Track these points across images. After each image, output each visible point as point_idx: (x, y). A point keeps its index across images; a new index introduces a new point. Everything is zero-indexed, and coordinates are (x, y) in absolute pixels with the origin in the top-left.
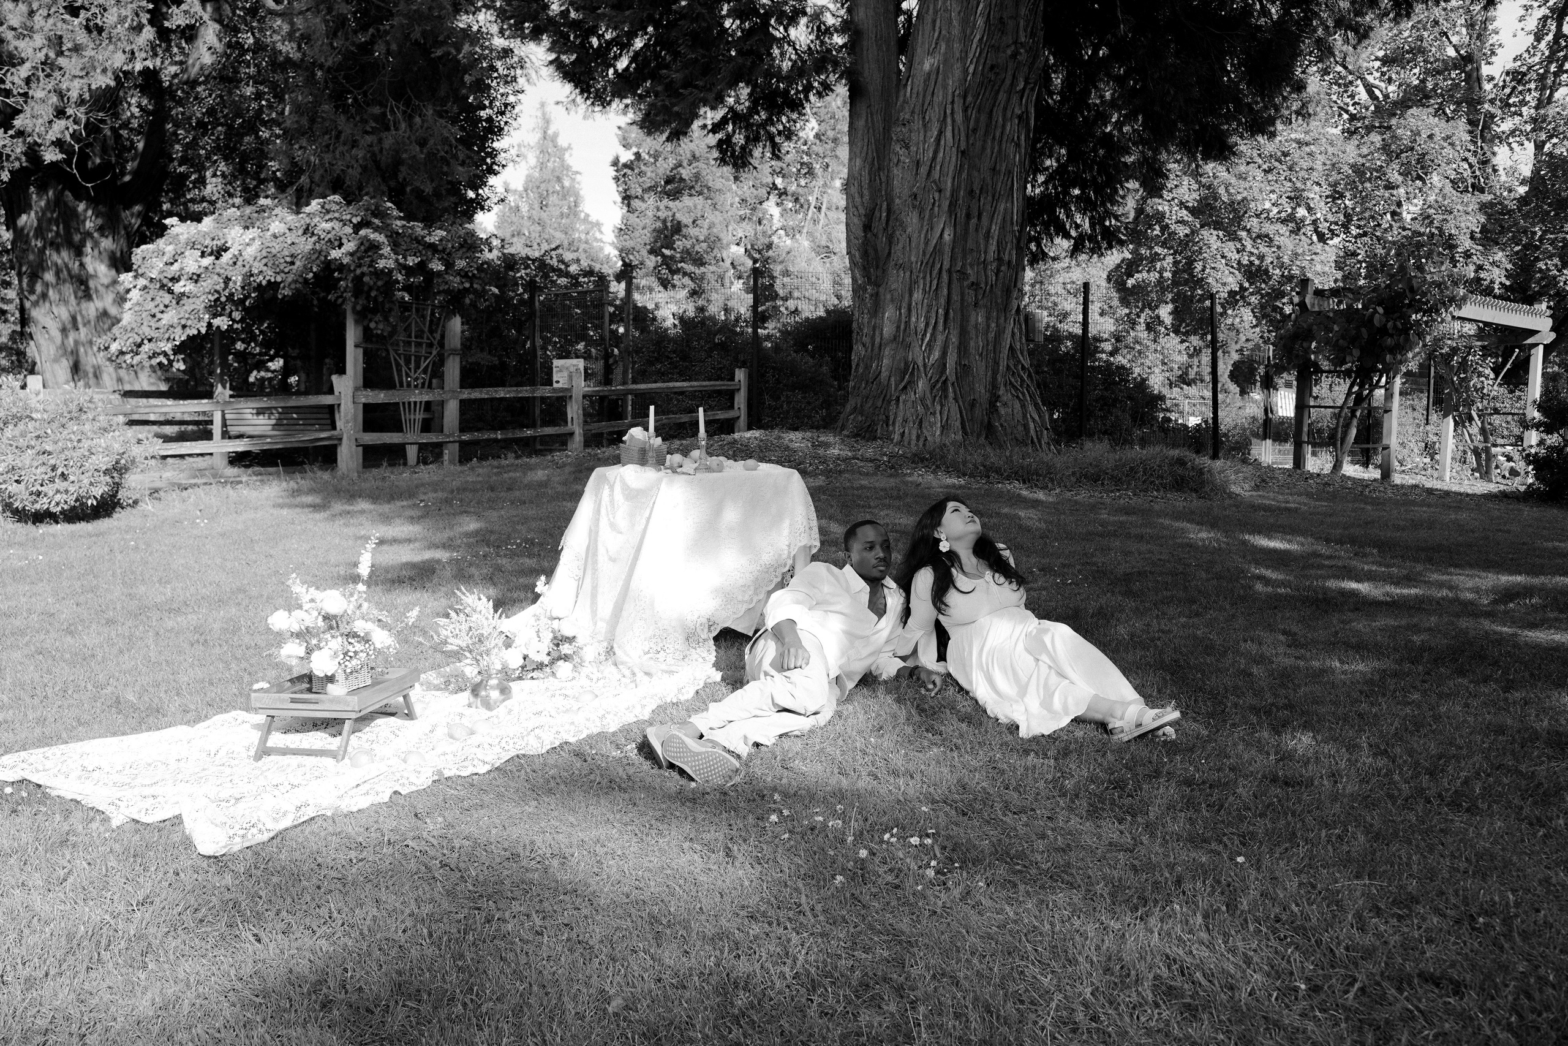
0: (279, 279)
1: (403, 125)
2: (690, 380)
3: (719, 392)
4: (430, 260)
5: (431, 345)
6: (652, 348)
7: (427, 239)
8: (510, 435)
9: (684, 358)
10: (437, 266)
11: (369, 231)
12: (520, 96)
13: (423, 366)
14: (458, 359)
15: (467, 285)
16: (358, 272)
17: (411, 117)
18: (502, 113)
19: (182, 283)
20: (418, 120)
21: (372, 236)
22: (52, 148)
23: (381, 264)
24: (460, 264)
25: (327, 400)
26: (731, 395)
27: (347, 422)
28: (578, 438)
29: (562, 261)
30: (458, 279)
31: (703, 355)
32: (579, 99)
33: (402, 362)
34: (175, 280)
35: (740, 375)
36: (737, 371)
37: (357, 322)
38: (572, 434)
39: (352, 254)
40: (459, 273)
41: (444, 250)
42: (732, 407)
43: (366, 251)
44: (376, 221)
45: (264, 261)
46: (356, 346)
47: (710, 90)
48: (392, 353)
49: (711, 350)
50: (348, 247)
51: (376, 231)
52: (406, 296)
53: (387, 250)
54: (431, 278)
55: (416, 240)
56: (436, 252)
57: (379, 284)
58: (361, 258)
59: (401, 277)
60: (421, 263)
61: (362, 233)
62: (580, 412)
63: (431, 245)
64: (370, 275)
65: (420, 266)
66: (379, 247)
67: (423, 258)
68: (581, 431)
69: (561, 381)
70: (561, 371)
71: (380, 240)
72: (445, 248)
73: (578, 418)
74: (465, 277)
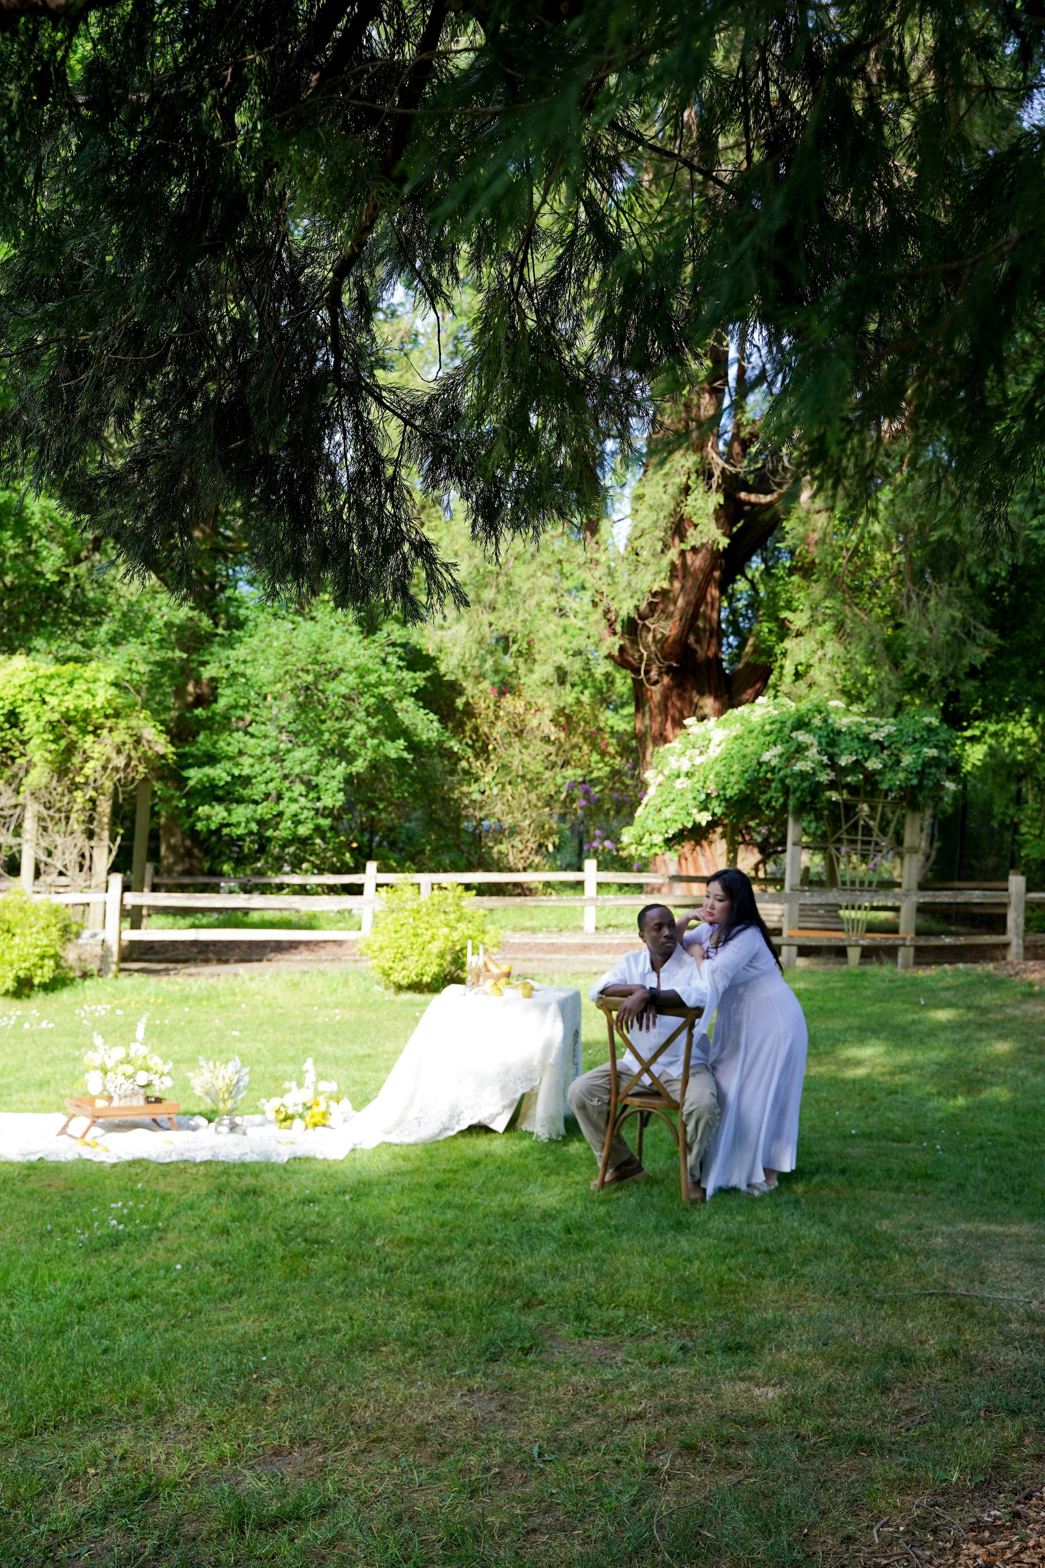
4: (866, 760)
7: (872, 737)
10: (874, 764)
11: (798, 733)
14: (916, 857)
15: (915, 782)
16: (783, 772)
17: (927, 600)
23: (803, 765)
24: (907, 760)
28: (1016, 950)
30: (904, 777)
37: (795, 821)
38: (1006, 946)
39: (780, 756)
40: (905, 770)
41: (890, 747)
43: (794, 753)
44: (815, 722)
45: (724, 762)
46: (794, 844)
50: (779, 749)
51: (810, 731)
52: (835, 796)
53: (813, 752)
54: (871, 777)
55: (858, 737)
56: (883, 748)
57: (806, 784)
58: (789, 760)
59: (824, 777)
60: (857, 762)
61: (794, 735)
62: (1021, 920)
63: (877, 742)
64: (793, 775)
65: (857, 765)
66: (807, 748)
67: (860, 757)
68: (1021, 942)
71: (809, 741)
72: (892, 744)
73: (1018, 927)
74: (912, 773)
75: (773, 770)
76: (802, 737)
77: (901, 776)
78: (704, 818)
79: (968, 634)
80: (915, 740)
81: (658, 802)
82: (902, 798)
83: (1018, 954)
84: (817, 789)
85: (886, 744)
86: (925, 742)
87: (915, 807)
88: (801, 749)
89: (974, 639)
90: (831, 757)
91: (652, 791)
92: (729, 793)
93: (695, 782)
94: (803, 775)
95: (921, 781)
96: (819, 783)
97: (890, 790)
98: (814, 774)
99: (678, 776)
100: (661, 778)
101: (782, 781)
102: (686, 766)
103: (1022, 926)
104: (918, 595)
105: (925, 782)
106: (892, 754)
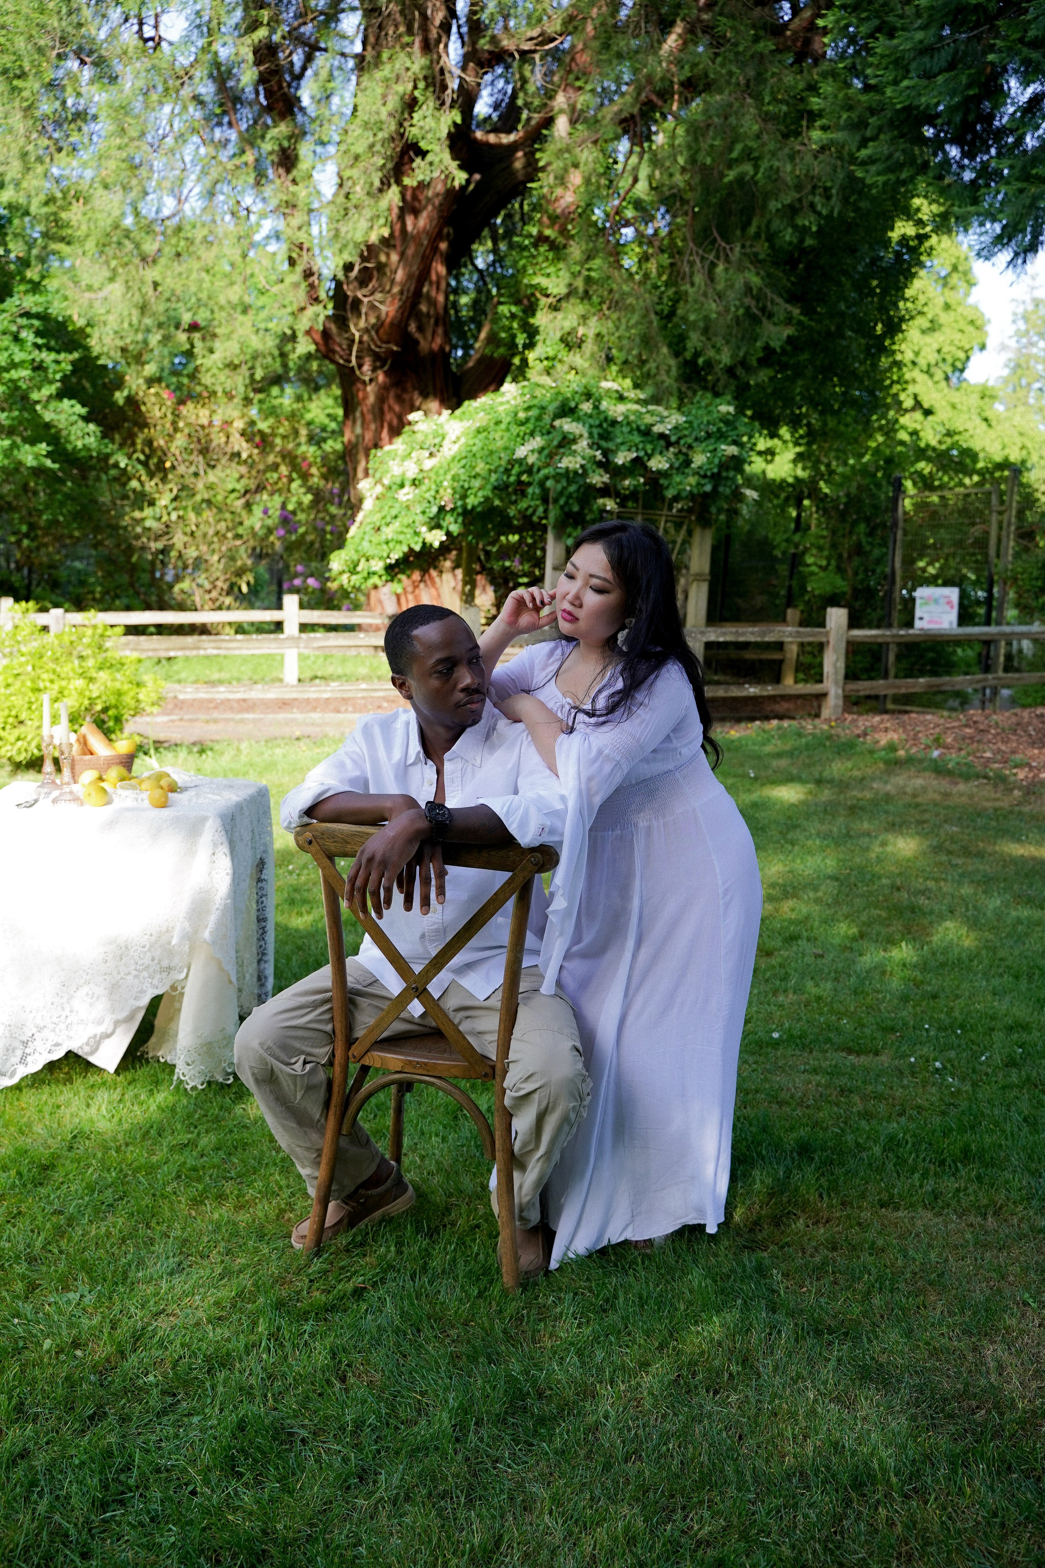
0: (471, 483)
1: (698, 278)
4: (650, 457)
7: (655, 429)
10: (658, 463)
11: (565, 420)
15: (708, 488)
16: (543, 473)
17: (713, 265)
19: (405, 490)
20: (721, 268)
21: (568, 427)
24: (699, 459)
28: (834, 702)
37: (557, 538)
38: (824, 695)
39: (541, 450)
40: (696, 473)
41: (677, 442)
43: (557, 447)
44: (584, 407)
45: (463, 462)
50: (538, 442)
51: (578, 419)
52: (610, 504)
53: (582, 445)
54: (655, 480)
55: (638, 429)
56: (669, 444)
57: (572, 488)
58: (551, 456)
59: (598, 478)
60: (637, 460)
61: (557, 423)
62: (841, 665)
63: (662, 436)
64: (557, 477)
65: (638, 463)
66: (574, 441)
67: (641, 454)
68: (840, 691)
69: (926, 617)
70: (926, 604)
71: (577, 432)
72: (680, 438)
73: (836, 673)
74: (705, 476)
75: (530, 470)
76: (568, 425)
77: (693, 480)
78: (436, 538)
79: (763, 309)
80: (709, 435)
81: (376, 518)
82: (690, 511)
83: (836, 706)
84: (590, 493)
85: (673, 439)
86: (721, 436)
87: (705, 521)
88: (567, 441)
89: (770, 316)
90: (605, 454)
91: (368, 505)
92: (471, 501)
93: (427, 490)
94: (569, 476)
95: (715, 488)
96: (591, 487)
97: (676, 498)
98: (585, 474)
99: (402, 486)
100: (379, 489)
101: (542, 484)
102: (412, 472)
103: (842, 672)
104: (703, 259)
105: (721, 489)
106: (680, 452)
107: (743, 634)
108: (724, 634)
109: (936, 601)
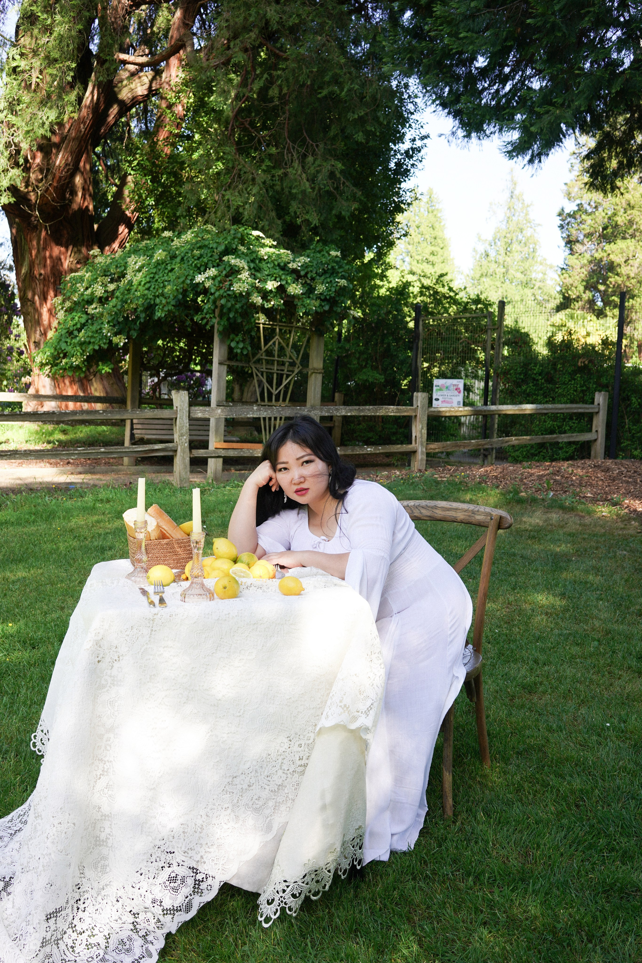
0: (158, 301)
1: (296, 164)
2: (553, 401)
3: (580, 416)
4: (288, 285)
5: (293, 364)
6: (519, 370)
7: (290, 266)
8: (349, 452)
9: (550, 380)
10: (295, 289)
11: (230, 257)
12: (425, 141)
13: (285, 383)
14: (320, 377)
15: (327, 308)
16: (217, 294)
17: (305, 156)
18: (410, 157)
19: (94, 306)
20: (310, 159)
21: (233, 262)
22: (8, 192)
23: (237, 287)
24: (321, 288)
25: (165, 413)
26: (590, 417)
27: (182, 435)
28: (420, 457)
29: (451, 289)
30: (317, 303)
31: (567, 378)
32: (461, 133)
33: (264, 380)
34: (90, 302)
35: (600, 398)
36: (597, 394)
37: (222, 341)
38: (415, 452)
39: (214, 278)
40: (318, 297)
41: (306, 275)
42: (590, 430)
43: (227, 276)
44: (241, 248)
45: (147, 285)
46: (220, 363)
47: (569, 106)
48: (254, 370)
49: (575, 372)
50: (213, 271)
51: (239, 257)
52: (263, 318)
53: (245, 275)
54: (291, 301)
55: (279, 265)
56: (300, 277)
57: (238, 306)
58: (222, 282)
59: (255, 300)
60: (281, 287)
61: (225, 258)
62: (424, 431)
63: (295, 271)
64: (227, 297)
65: (282, 289)
66: (239, 272)
67: (284, 283)
68: (424, 450)
69: (441, 398)
70: (441, 390)
71: (241, 265)
72: (307, 273)
73: (421, 437)
74: (325, 300)
75: (205, 291)
76: (233, 260)
78: (120, 341)
80: (325, 272)
83: (422, 460)
84: (251, 309)
85: (302, 273)
86: (334, 272)
87: (320, 332)
88: (234, 272)
89: (342, 194)
90: (259, 282)
94: (237, 297)
95: (331, 308)
96: (251, 305)
97: (306, 314)
98: (248, 296)
103: (425, 436)
104: (298, 152)
105: (335, 309)
106: (306, 282)
107: (363, 411)
108: (351, 411)
109: (448, 388)
